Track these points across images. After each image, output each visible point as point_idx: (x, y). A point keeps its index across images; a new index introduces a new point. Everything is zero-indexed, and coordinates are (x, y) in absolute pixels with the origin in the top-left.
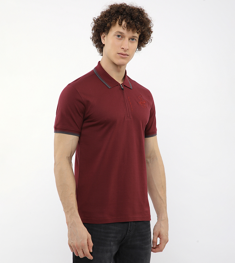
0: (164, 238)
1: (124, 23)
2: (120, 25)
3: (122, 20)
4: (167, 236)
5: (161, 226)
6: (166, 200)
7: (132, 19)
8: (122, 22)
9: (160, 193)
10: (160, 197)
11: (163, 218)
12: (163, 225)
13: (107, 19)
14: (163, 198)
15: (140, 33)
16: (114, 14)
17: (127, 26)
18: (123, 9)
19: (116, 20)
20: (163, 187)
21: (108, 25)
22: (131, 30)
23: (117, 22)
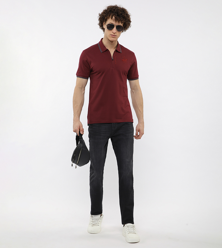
0: (142, 132)
1: (114, 17)
2: (112, 18)
3: (113, 16)
4: (143, 131)
5: (140, 126)
6: (143, 112)
7: (118, 15)
8: (112, 17)
9: (139, 108)
10: (140, 111)
11: (141, 122)
12: (141, 125)
13: (105, 15)
14: (141, 111)
15: (123, 24)
16: (109, 12)
17: (115, 19)
18: (113, 9)
19: (110, 16)
20: (141, 105)
21: (106, 18)
22: (117, 22)
23: (110, 17)
